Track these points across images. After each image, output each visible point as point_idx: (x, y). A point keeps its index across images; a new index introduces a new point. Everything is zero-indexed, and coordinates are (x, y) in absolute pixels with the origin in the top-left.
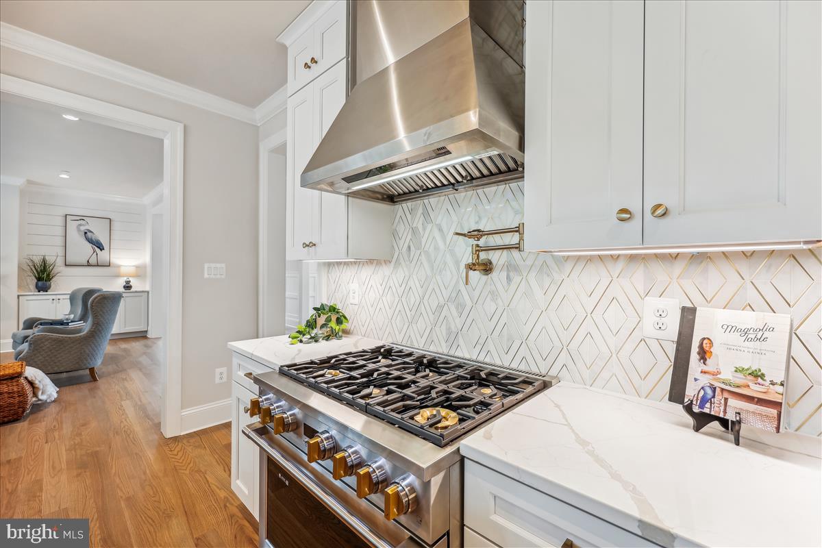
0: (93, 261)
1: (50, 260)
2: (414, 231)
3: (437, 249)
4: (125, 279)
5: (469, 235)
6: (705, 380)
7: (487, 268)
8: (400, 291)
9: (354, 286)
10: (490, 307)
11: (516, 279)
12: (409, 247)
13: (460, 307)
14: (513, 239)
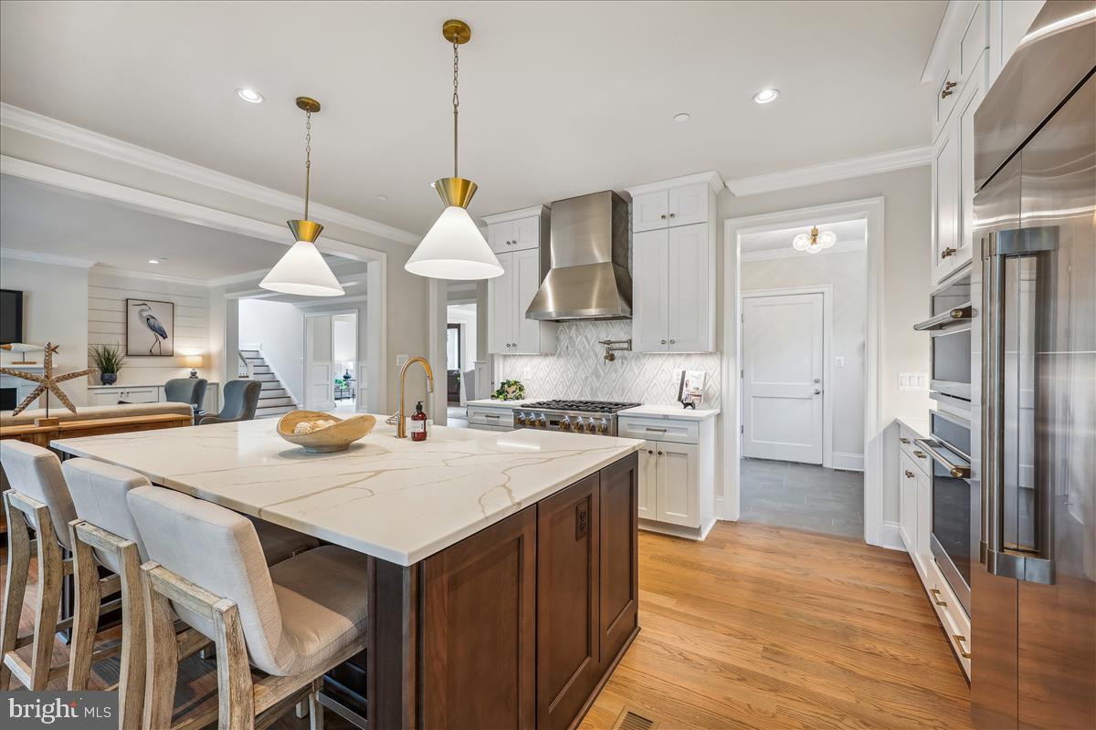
0: (155, 350)
1: (112, 349)
2: (571, 338)
3: (584, 348)
4: (190, 370)
5: (605, 343)
6: (687, 393)
7: (612, 358)
8: (562, 370)
9: (528, 369)
10: (613, 376)
11: (626, 363)
12: (567, 347)
13: (598, 377)
14: (626, 345)
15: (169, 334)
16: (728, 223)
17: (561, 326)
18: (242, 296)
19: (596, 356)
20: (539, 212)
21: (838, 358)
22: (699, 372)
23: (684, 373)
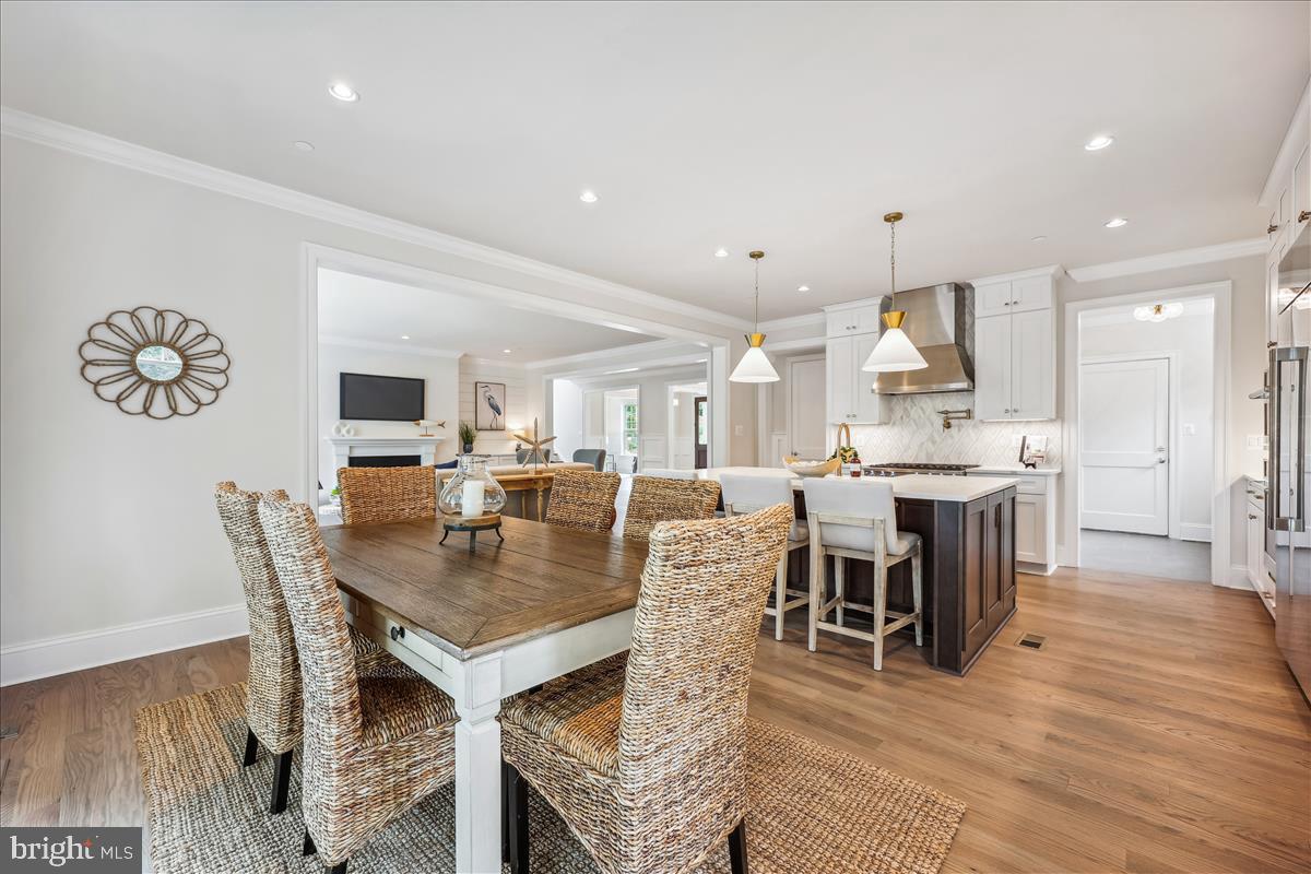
0: (494, 426)
1: (469, 425)
2: (906, 409)
3: (920, 417)
4: (517, 441)
5: (942, 413)
6: (1028, 454)
7: (948, 426)
8: (896, 438)
10: (950, 441)
11: (963, 430)
12: (902, 418)
13: (934, 442)
14: (964, 415)
15: (502, 411)
16: (1069, 307)
17: (895, 399)
18: (557, 377)
19: (932, 425)
20: (879, 301)
21: (1187, 425)
22: (1040, 438)
23: (1024, 438)
